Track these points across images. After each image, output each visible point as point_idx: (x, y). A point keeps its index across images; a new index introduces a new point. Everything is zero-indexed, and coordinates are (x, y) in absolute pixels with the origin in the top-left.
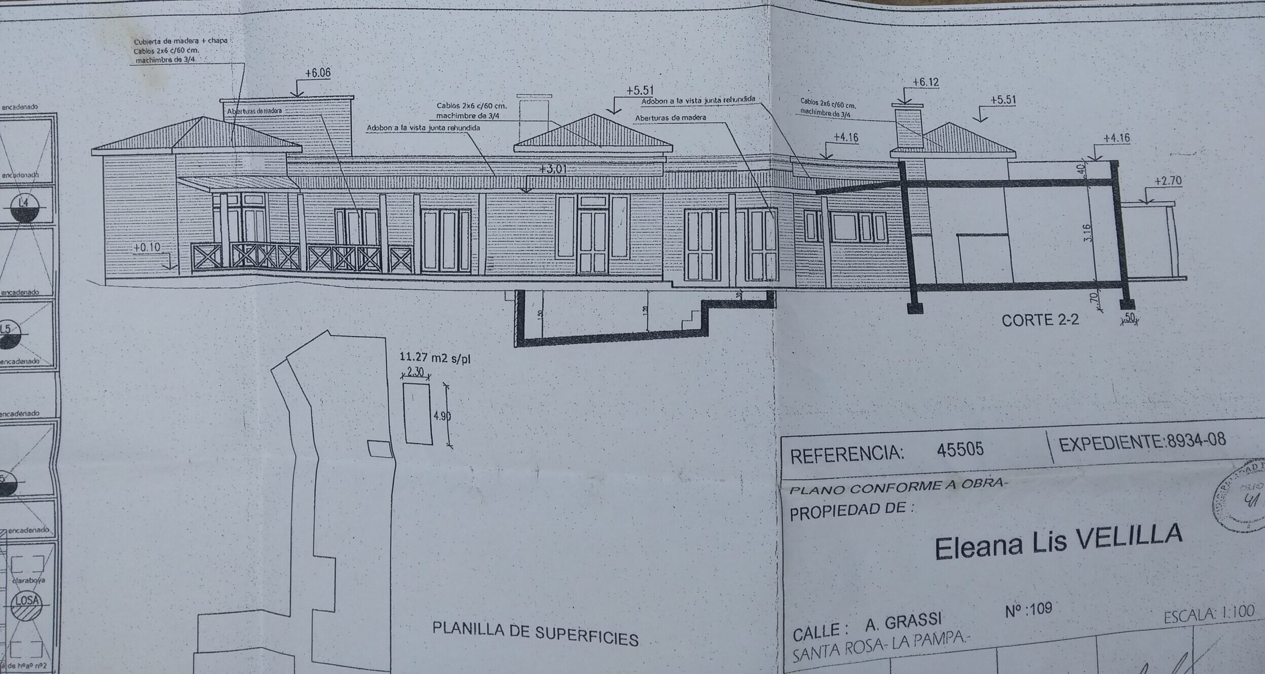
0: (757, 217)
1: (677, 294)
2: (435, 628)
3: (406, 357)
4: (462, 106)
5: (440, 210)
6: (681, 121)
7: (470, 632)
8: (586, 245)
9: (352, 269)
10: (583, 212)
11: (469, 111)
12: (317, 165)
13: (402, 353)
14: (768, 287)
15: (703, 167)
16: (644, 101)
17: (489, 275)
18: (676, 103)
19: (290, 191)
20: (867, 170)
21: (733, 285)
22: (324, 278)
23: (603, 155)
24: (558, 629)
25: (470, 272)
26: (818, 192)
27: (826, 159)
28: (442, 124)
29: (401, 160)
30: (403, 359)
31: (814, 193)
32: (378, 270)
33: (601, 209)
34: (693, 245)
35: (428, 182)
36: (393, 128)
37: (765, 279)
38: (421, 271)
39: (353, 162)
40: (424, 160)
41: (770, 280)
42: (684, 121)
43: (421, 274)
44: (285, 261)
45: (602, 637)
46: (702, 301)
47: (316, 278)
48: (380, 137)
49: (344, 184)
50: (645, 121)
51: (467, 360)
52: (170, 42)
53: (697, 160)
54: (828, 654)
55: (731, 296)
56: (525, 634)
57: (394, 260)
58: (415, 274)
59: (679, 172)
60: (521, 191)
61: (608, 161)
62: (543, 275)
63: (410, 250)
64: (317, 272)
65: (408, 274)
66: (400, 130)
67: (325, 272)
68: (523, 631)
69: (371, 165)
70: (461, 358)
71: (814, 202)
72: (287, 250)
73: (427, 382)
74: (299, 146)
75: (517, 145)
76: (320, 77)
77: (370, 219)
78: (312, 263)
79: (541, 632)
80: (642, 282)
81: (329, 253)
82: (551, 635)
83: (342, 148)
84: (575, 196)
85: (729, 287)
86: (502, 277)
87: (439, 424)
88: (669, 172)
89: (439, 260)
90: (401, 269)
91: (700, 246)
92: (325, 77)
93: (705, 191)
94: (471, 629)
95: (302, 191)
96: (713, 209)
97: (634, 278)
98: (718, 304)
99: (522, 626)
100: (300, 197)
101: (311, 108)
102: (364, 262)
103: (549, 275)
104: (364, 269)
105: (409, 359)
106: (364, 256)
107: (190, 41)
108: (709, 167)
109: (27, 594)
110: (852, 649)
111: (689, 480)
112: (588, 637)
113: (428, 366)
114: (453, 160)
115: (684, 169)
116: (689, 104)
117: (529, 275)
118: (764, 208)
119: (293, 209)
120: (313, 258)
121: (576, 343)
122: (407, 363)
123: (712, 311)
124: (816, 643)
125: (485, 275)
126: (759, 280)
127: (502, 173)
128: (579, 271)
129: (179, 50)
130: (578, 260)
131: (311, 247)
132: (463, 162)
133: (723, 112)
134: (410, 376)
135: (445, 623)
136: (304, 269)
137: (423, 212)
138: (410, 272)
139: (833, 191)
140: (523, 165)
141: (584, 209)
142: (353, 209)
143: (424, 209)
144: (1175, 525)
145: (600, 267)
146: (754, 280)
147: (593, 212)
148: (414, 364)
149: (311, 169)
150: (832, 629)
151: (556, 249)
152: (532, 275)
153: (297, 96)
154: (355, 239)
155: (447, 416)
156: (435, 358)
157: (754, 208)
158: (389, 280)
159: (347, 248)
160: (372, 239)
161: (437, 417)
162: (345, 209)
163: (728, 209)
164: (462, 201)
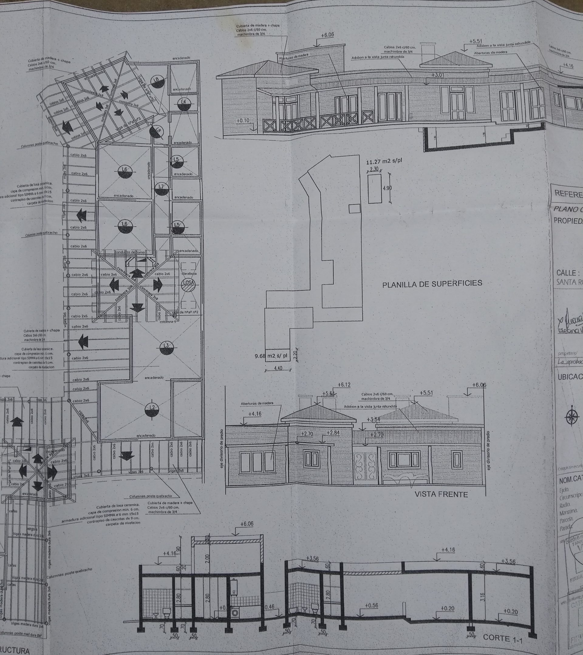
0: (534, 93)
1: (497, 127)
2: (383, 285)
3: (369, 162)
4: (395, 47)
5: (387, 93)
6: (495, 54)
7: (400, 287)
8: (455, 108)
9: (343, 125)
10: (452, 93)
11: (399, 50)
12: (326, 78)
13: (368, 161)
14: (542, 121)
15: (507, 73)
16: (478, 46)
17: (411, 121)
18: (492, 46)
19: (312, 91)
20: (578, 80)
21: (524, 122)
22: (328, 131)
23: (461, 69)
24: (443, 282)
25: (402, 120)
26: (559, 86)
27: (561, 73)
28: (387, 55)
29: (368, 71)
30: (368, 164)
31: (557, 86)
32: (356, 123)
33: (460, 92)
34: (505, 106)
35: (381, 81)
36: (364, 58)
37: (540, 117)
38: (378, 121)
39: (344, 74)
40: (379, 71)
41: (542, 118)
42: (497, 54)
43: (378, 123)
44: (308, 125)
45: (464, 283)
46: (510, 130)
47: (324, 131)
48: (358, 62)
49: (340, 85)
50: (479, 55)
51: (401, 160)
52: (253, 26)
53: (504, 70)
54: (571, 283)
55: (524, 126)
56: (426, 285)
57: (365, 118)
58: (375, 123)
59: (496, 75)
60: (424, 84)
61: (463, 72)
62: (436, 121)
63: (372, 112)
64: (325, 128)
65: (371, 124)
66: (367, 58)
67: (329, 128)
68: (425, 284)
69: (354, 75)
70: (397, 160)
71: (557, 90)
72: (309, 120)
73: (380, 173)
74: (317, 70)
75: (421, 64)
76: (329, 37)
77: (353, 100)
78: (322, 124)
79: (435, 284)
80: (482, 122)
81: (331, 119)
82: (439, 285)
83: (339, 69)
84: (449, 87)
85: (523, 123)
86: (417, 122)
87: (386, 193)
88: (491, 76)
89: (387, 115)
90: (368, 121)
91: (508, 106)
92: (331, 36)
93: (509, 83)
94: (401, 285)
95: (318, 91)
96: (513, 90)
97: (478, 121)
98: (518, 130)
99: (425, 282)
100: (317, 94)
101: (323, 51)
102: (349, 121)
103: (438, 121)
104: (349, 124)
105: (371, 164)
106: (349, 118)
107: (263, 26)
108: (510, 73)
109: (188, 280)
110: (581, 283)
111: (506, 208)
112: (457, 284)
113: (380, 166)
114: (393, 71)
115: (498, 74)
116: (499, 46)
117: (429, 121)
118: (537, 88)
119: (313, 100)
120: (323, 122)
121: (452, 149)
122: (370, 166)
123: (515, 134)
124: (567, 278)
125: (409, 121)
126: (537, 119)
127: (415, 76)
128: (452, 119)
129: (258, 30)
130: (451, 114)
131: (321, 117)
132: (397, 72)
133: (515, 49)
134: (371, 171)
135: (388, 283)
136: (318, 127)
137: (379, 94)
138: (372, 122)
139: (565, 87)
140: (424, 73)
141: (453, 92)
142: (344, 96)
143: (379, 93)
145: (461, 117)
146: (534, 119)
147: (457, 94)
148: (373, 166)
149: (323, 80)
150: (573, 273)
151: (441, 109)
152: (430, 121)
153: (317, 47)
154: (345, 110)
155: (390, 188)
156: (384, 161)
157: (533, 89)
158: (362, 127)
159: (340, 115)
160: (353, 109)
161: (384, 189)
162: (340, 97)
163: (520, 90)
164: (397, 89)
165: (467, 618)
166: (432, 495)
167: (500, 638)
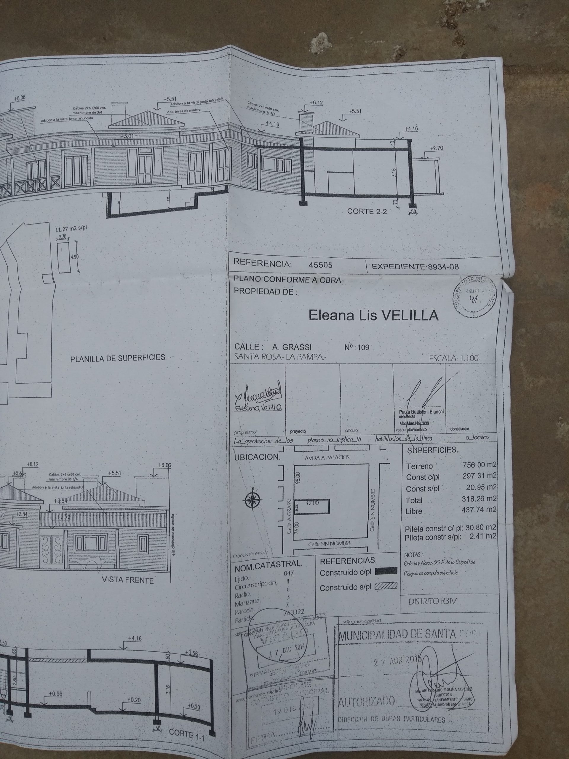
0: (222, 153)
1: (184, 191)
2: (72, 360)
3: (58, 230)
4: (85, 108)
5: (73, 157)
6: (189, 112)
7: (88, 361)
8: (142, 171)
9: (34, 191)
10: (141, 156)
11: (88, 111)
12: (19, 143)
13: (57, 229)
14: (226, 184)
15: (198, 132)
16: (172, 104)
17: (95, 185)
18: (186, 104)
19: (8, 157)
20: (283, 140)
21: (210, 185)
22: (22, 197)
23: (151, 129)
24: (129, 356)
25: (87, 185)
26: (255, 146)
27: (261, 132)
28: (75, 117)
29: (56, 135)
30: (57, 232)
31: (254, 146)
32: (46, 189)
33: (149, 154)
34: (192, 168)
35: (68, 144)
36: (53, 120)
37: (224, 180)
38: (65, 186)
39: (34, 139)
40: (67, 134)
41: (227, 180)
42: (190, 112)
43: (64, 188)
44: (6, 193)
45: (149, 357)
46: (195, 193)
47: (19, 198)
48: (47, 125)
49: (31, 150)
50: (172, 113)
51: (85, 228)
53: (196, 129)
54: (253, 358)
55: (209, 190)
56: (113, 360)
57: (53, 183)
58: (62, 189)
59: (187, 135)
60: (111, 146)
61: (153, 132)
62: (121, 185)
63: (59, 177)
64: (19, 195)
65: (59, 189)
66: (56, 120)
67: (23, 195)
68: (112, 358)
69: (43, 139)
70: (83, 227)
71: (254, 150)
72: (6, 187)
73: (68, 241)
74: (11, 134)
75: (110, 125)
76: (21, 100)
77: (42, 165)
78: (17, 191)
79: (121, 358)
80: (167, 186)
81: (24, 185)
82: (125, 359)
83: (30, 133)
84: (137, 149)
85: (208, 186)
86: (102, 187)
87: (73, 261)
89: (73, 180)
90: (56, 187)
91: (195, 168)
92: (23, 99)
93: (199, 143)
94: (88, 359)
95: (13, 156)
96: (202, 151)
97: (164, 184)
98: (203, 194)
99: (112, 356)
100: (12, 159)
101: (16, 116)
102: (40, 186)
103: (124, 185)
104: (39, 190)
105: (60, 231)
106: (39, 183)
108: (201, 132)
110: (265, 357)
111: (188, 277)
112: (142, 358)
113: (68, 233)
114: (80, 133)
115: (189, 134)
116: (193, 104)
117: (114, 185)
118: (225, 148)
119: (9, 166)
120: (18, 188)
121: (135, 215)
122: (59, 233)
123: (199, 197)
124: (247, 352)
125: (93, 186)
126: (222, 181)
127: (103, 138)
128: (138, 183)
130: (138, 178)
131: (16, 183)
132: (84, 134)
133: (208, 107)
134: (60, 239)
135: (76, 357)
136: (13, 194)
137: (66, 158)
138: (59, 188)
139: (264, 147)
140: (113, 135)
141: (141, 154)
142: (35, 161)
143: (66, 157)
144: (434, 311)
145: (148, 181)
146: (219, 181)
147: (146, 156)
148: (62, 233)
149: (17, 145)
150: (255, 347)
151: (127, 173)
152: (116, 185)
153: (11, 111)
154: (35, 176)
155: (77, 257)
156: (71, 229)
157: (221, 149)
158: (50, 193)
159: (32, 181)
160: (43, 175)
161: (72, 257)
162: (31, 162)
163: (209, 150)
164: (83, 152)
165: (154, 711)
166: (120, 580)
167: (185, 734)
